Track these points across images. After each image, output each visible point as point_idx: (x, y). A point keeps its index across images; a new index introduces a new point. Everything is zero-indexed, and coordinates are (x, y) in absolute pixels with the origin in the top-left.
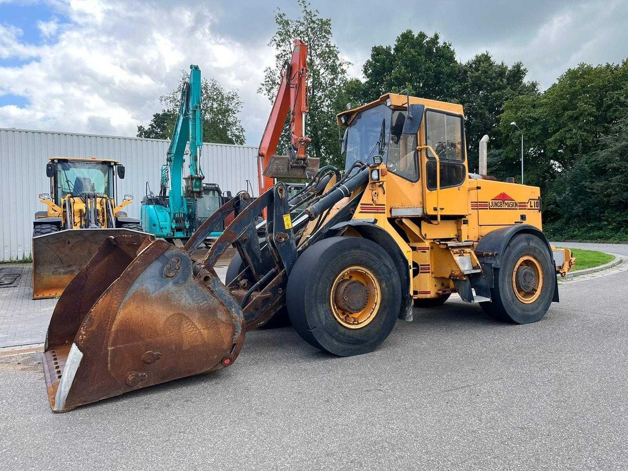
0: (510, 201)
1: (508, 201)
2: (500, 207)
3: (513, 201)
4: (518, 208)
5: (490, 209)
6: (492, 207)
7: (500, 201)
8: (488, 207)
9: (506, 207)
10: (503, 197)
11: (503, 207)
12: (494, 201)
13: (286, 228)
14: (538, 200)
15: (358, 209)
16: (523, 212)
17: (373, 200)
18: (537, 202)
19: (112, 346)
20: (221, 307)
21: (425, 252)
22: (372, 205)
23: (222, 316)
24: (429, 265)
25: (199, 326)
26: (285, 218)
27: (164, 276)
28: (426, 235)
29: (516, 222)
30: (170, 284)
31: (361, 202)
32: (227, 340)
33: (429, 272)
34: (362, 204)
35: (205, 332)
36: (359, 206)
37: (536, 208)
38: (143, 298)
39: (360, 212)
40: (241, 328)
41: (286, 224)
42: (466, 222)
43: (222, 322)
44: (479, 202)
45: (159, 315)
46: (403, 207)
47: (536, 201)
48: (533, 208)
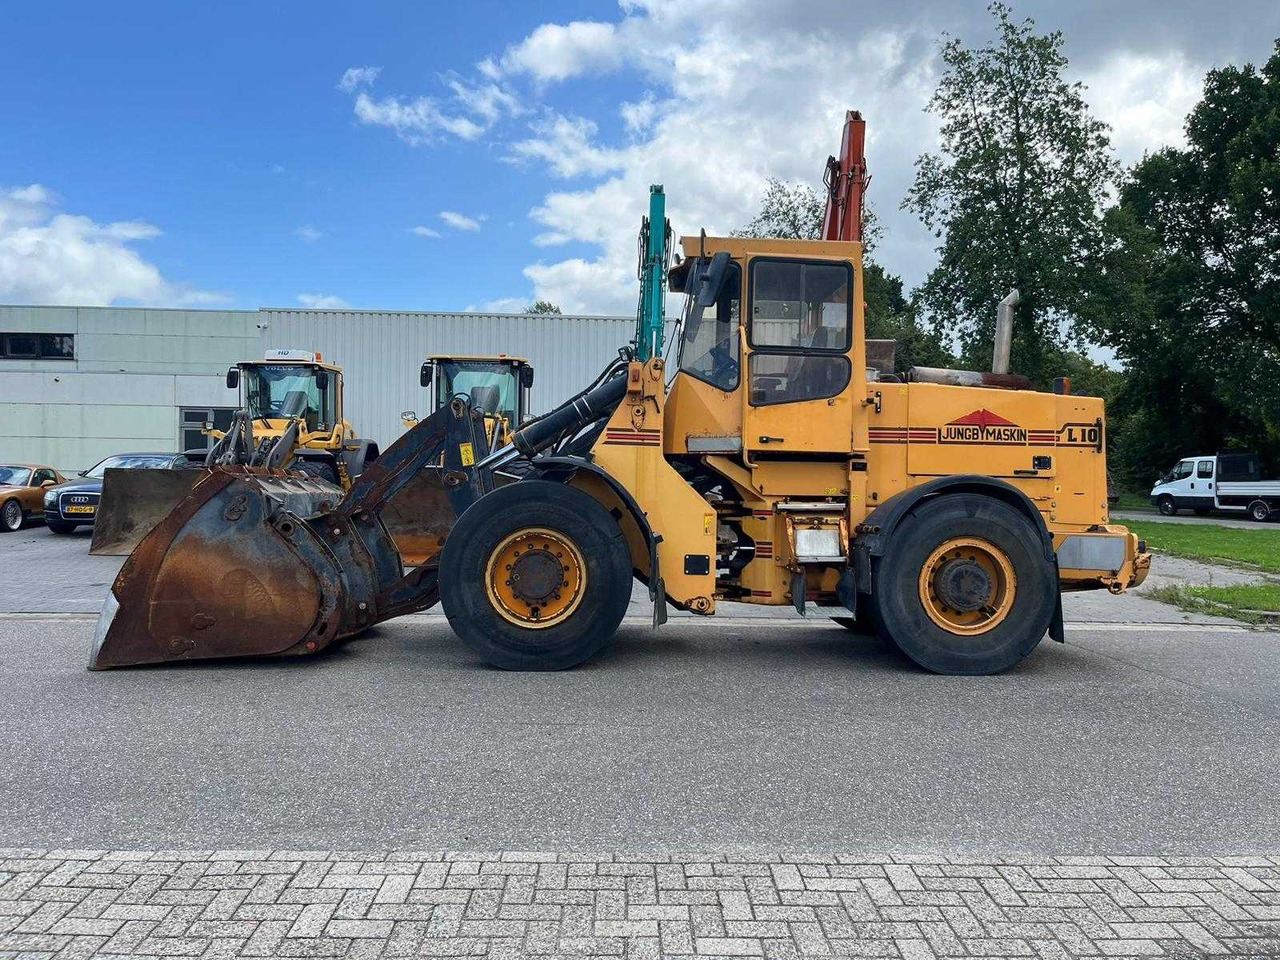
0: (1002, 428)
1: (997, 428)
2: (971, 440)
3: (1013, 428)
4: (1027, 442)
5: (940, 442)
6: (949, 439)
7: (971, 427)
8: (937, 440)
9: (991, 439)
10: (983, 420)
11: (980, 440)
12: (953, 427)
13: (464, 465)
14: (1096, 425)
15: (603, 437)
16: (1042, 451)
17: (633, 422)
18: (1090, 431)
19: (155, 600)
20: (302, 568)
21: (765, 519)
22: (632, 430)
23: (303, 581)
24: (770, 544)
25: (269, 590)
26: (462, 449)
27: (225, 519)
28: (761, 488)
29: (1016, 472)
30: (232, 530)
31: (608, 426)
32: (309, 616)
33: (770, 557)
34: (609, 429)
35: (276, 599)
36: (605, 432)
37: (1087, 442)
38: (197, 544)
39: (606, 443)
40: (335, 602)
41: (463, 457)
42: (863, 467)
43: (303, 589)
44: (911, 429)
45: (214, 569)
46: (707, 435)
47: (1087, 429)
48: (1079, 442)
